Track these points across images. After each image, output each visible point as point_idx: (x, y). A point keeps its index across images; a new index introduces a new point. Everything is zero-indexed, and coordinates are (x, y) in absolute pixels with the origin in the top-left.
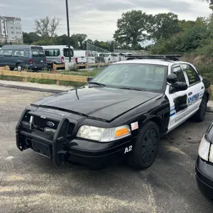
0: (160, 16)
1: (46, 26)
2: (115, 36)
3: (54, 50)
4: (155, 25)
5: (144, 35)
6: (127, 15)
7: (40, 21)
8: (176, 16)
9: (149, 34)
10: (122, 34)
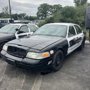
0: (55, 6)
1: (7, 10)
2: (37, 14)
3: (5, 20)
4: (53, 9)
5: (49, 14)
6: (42, 5)
7: (4, 8)
8: (61, 6)
9: (51, 13)
10: (40, 13)
